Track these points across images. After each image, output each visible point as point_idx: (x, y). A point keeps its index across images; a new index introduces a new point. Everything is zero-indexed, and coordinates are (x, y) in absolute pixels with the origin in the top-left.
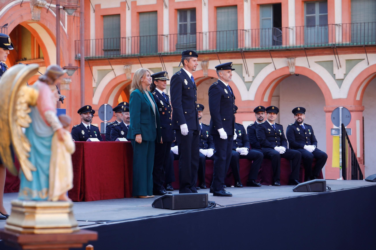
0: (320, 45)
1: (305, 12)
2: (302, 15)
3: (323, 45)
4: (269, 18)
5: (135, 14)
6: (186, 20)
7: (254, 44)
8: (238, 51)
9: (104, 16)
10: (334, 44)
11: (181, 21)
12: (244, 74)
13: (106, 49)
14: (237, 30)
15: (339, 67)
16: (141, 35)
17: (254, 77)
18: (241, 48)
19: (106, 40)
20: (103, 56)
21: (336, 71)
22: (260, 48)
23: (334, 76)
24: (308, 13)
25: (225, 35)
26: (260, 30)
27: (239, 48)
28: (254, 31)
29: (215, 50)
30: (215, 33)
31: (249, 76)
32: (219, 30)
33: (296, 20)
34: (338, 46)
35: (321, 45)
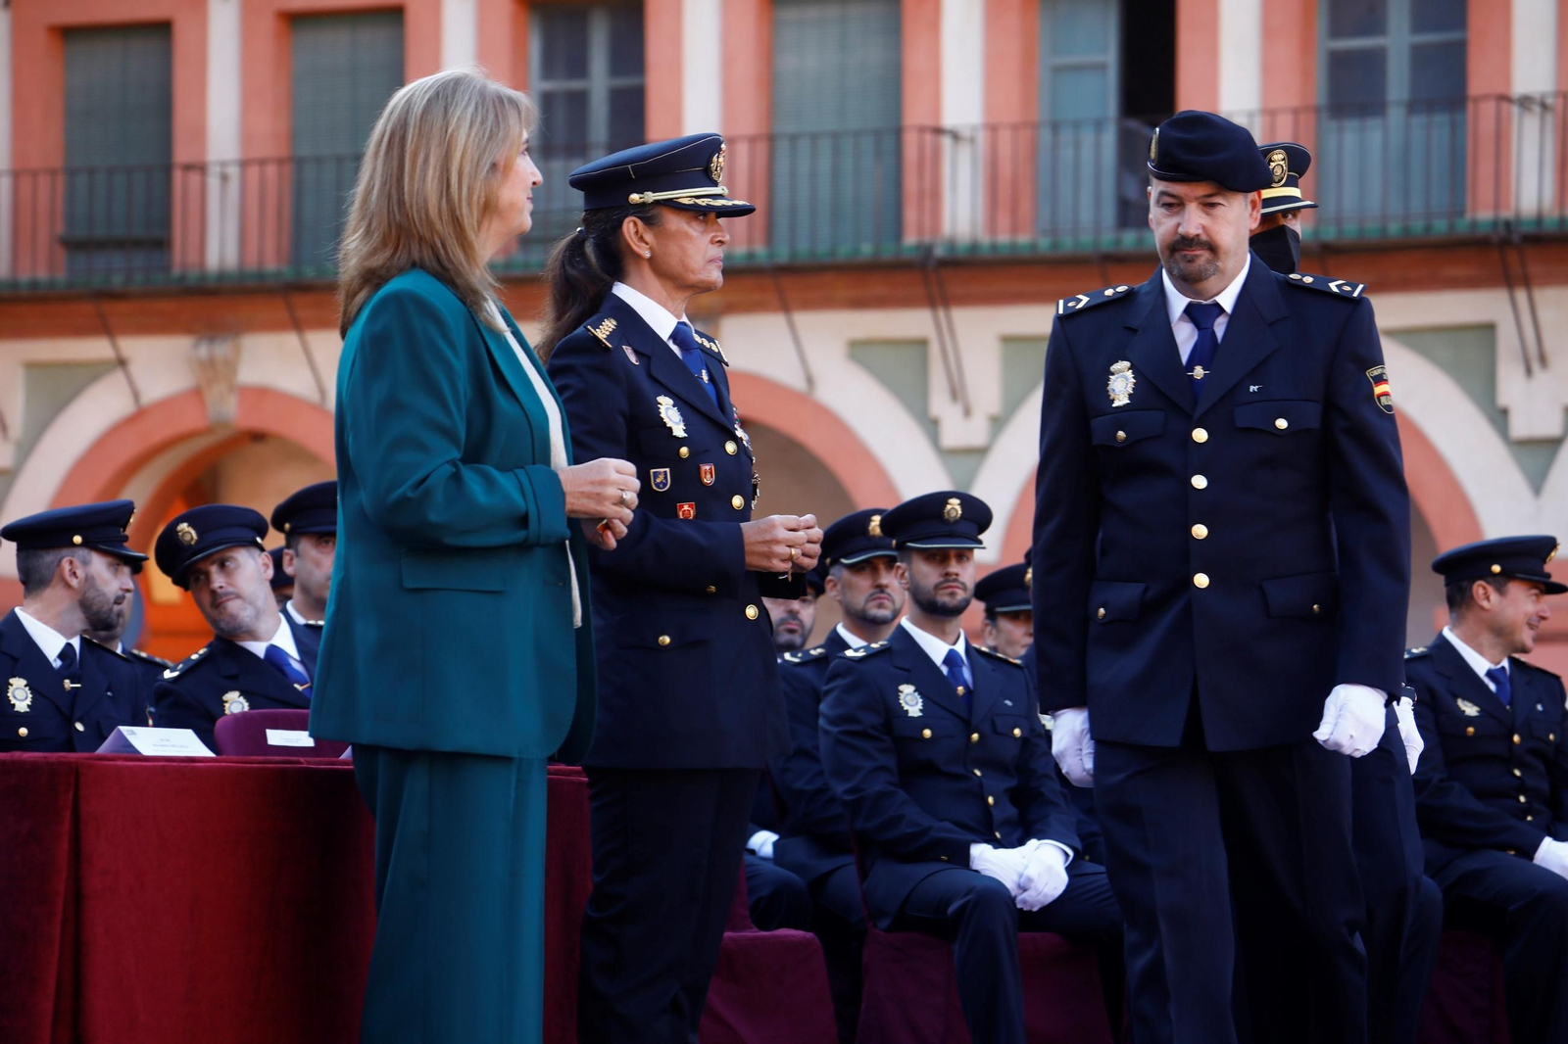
0: (1418, 226)
1: (1321, 23)
2: (1306, 45)
3: (1440, 226)
4: (1098, 58)
5: (267, 25)
6: (578, 66)
7: (1004, 221)
8: (907, 255)
9: (68, 33)
10: (1508, 224)
11: (548, 71)
12: (940, 404)
13: (81, 233)
14: (898, 132)
15: (1535, 365)
16: (305, 151)
17: (998, 423)
18: (927, 238)
19: (82, 181)
20: (61, 276)
21: (1511, 386)
22: (1044, 244)
23: (1500, 418)
24: (1336, 30)
25: (825, 164)
26: (1046, 135)
27: (910, 239)
28: (1005, 137)
29: (760, 250)
30: (762, 148)
31: (967, 412)
32: (786, 127)
33: (1267, 69)
34: (1530, 229)
35: (1428, 228)
